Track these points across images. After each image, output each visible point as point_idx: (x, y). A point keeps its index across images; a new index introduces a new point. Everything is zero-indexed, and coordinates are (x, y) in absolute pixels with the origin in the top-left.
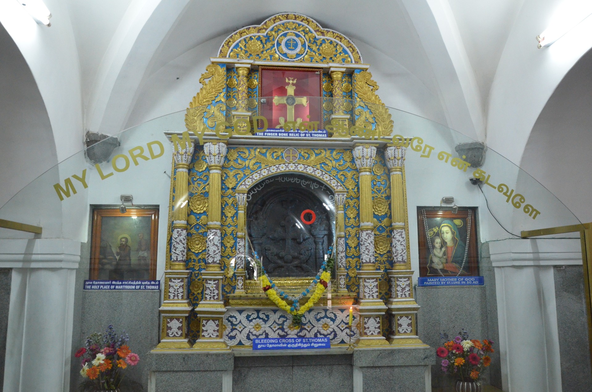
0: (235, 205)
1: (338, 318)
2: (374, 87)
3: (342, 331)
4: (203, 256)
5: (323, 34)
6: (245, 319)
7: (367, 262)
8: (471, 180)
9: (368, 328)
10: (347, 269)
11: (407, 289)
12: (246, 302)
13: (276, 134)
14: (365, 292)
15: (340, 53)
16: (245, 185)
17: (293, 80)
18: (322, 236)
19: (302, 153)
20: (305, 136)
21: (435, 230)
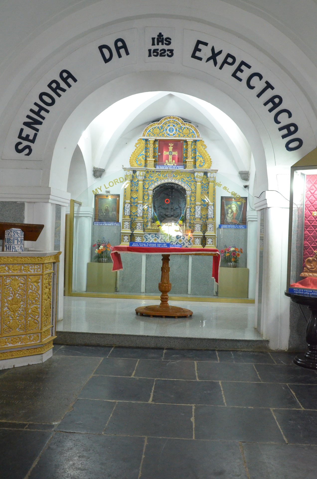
0: (148, 195)
1: (185, 238)
2: (205, 147)
3: (187, 243)
4: (136, 214)
5: (184, 124)
6: (151, 237)
7: (197, 218)
8: (244, 186)
9: (196, 242)
10: (190, 220)
11: (212, 228)
12: (151, 231)
13: (164, 168)
14: (195, 229)
15: (191, 133)
16: (152, 187)
17: (172, 144)
18: (183, 207)
19: (174, 174)
20: (175, 168)
21: (229, 206)
